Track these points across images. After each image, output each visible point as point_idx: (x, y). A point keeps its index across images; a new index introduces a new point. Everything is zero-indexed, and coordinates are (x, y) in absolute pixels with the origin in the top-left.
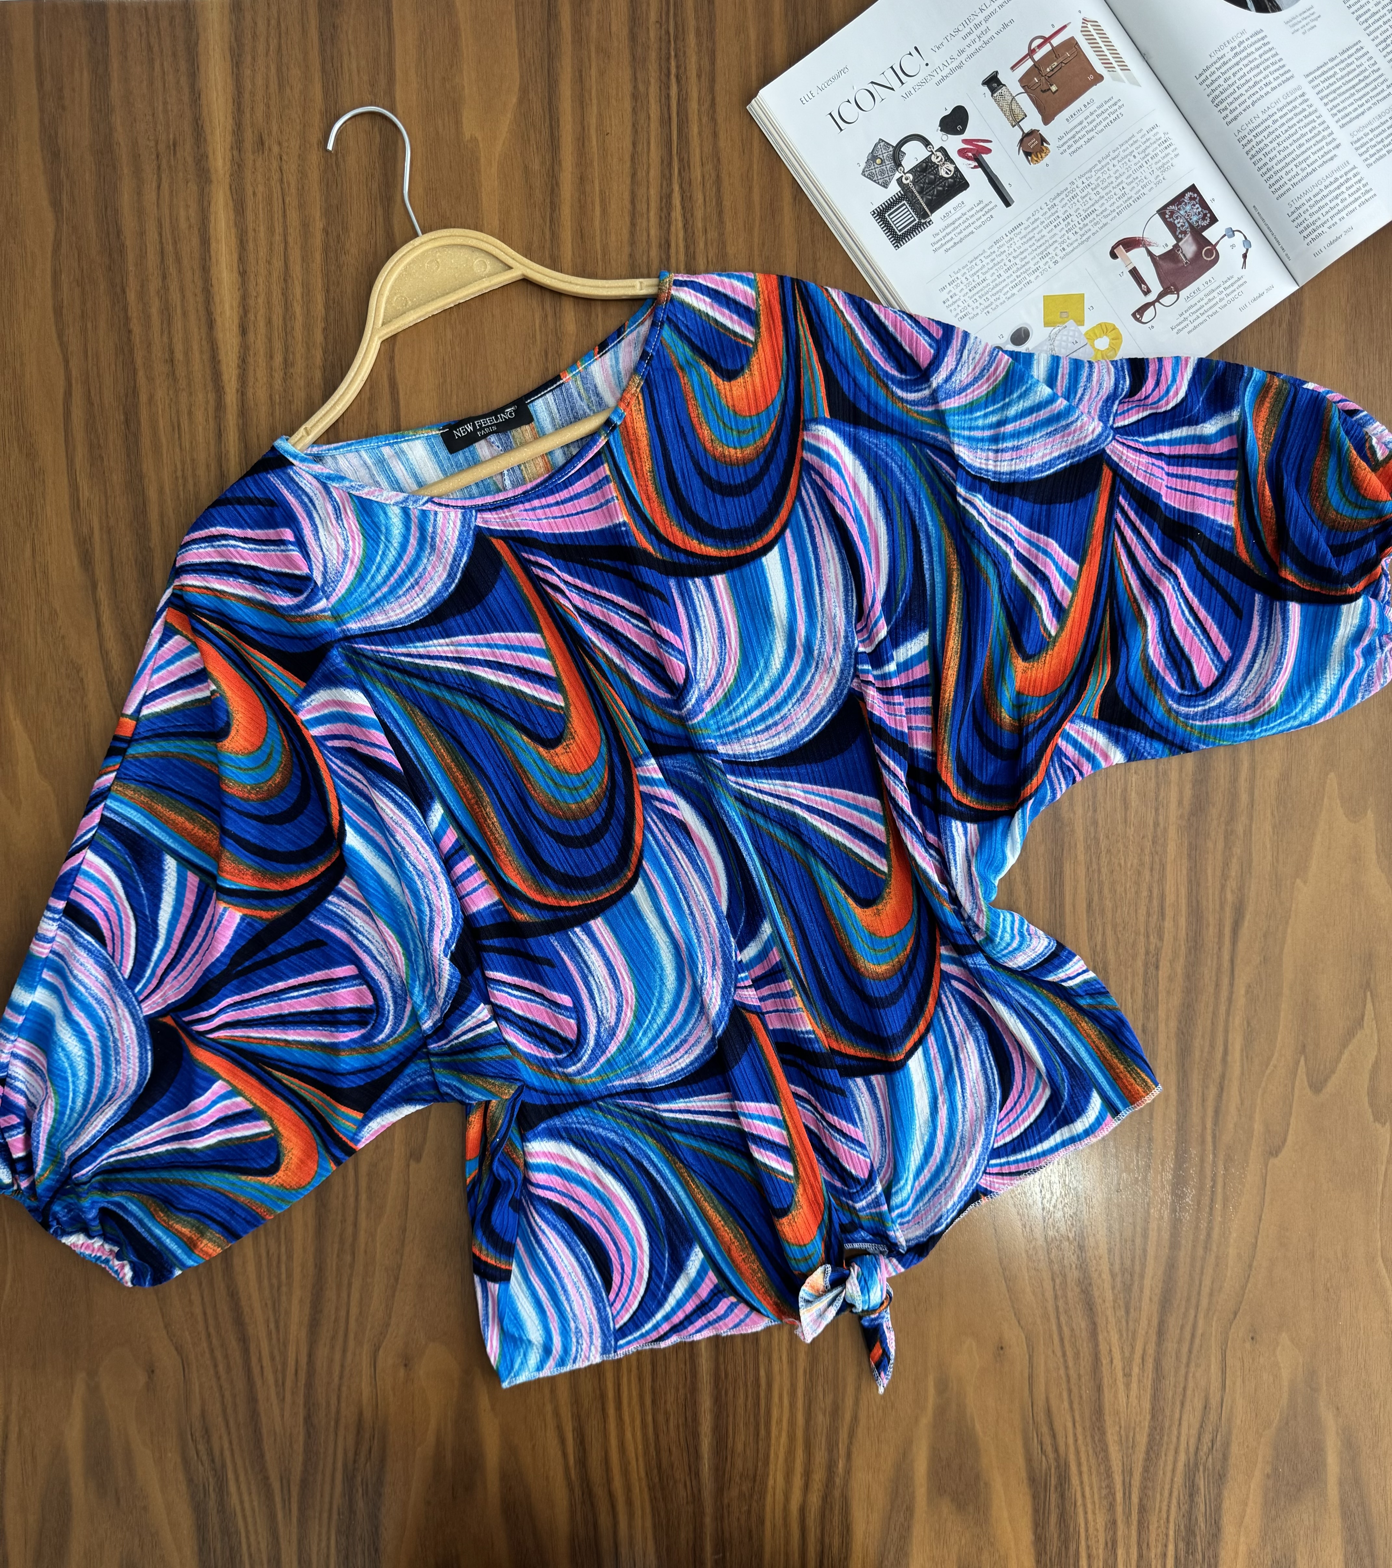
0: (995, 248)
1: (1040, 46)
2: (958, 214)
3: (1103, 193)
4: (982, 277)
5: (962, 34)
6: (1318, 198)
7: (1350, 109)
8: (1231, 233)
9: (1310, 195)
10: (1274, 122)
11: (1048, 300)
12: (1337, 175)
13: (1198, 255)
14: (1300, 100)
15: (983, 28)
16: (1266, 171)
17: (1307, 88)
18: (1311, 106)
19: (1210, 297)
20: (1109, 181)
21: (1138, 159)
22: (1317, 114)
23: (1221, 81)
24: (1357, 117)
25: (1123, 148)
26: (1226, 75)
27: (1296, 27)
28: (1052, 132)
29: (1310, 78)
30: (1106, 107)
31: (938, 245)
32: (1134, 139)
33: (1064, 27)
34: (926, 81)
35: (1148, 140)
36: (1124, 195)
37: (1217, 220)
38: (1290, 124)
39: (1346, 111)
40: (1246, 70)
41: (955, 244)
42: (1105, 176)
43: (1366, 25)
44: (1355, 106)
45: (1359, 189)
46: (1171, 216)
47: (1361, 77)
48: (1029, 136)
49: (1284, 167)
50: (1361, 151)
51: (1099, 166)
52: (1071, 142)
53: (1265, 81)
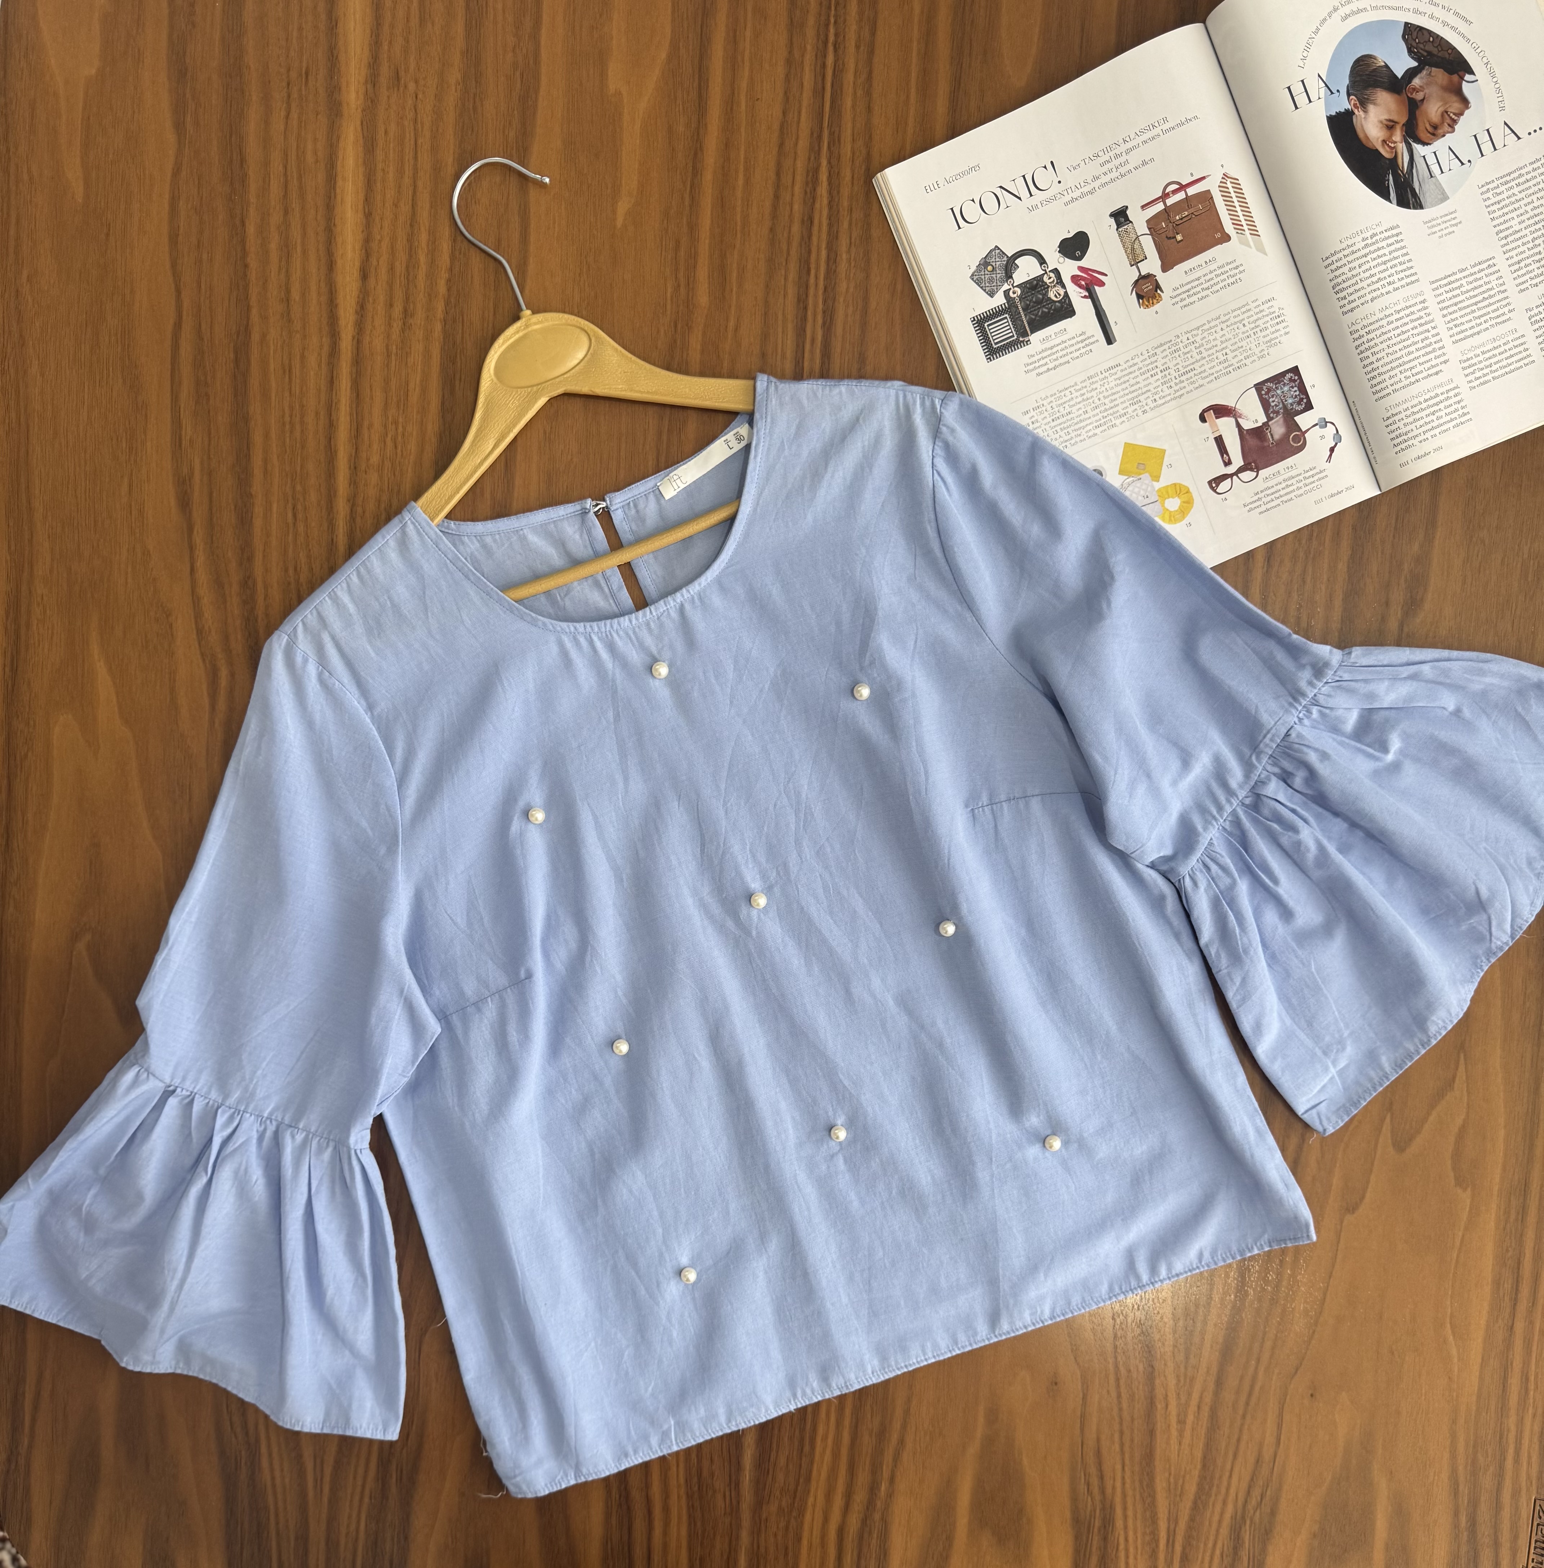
0: (1087, 383)
1: (1175, 192)
2: (1058, 341)
3: (1205, 354)
4: (1068, 409)
5: (1101, 160)
6: (1415, 410)
7: (1467, 326)
8: (1323, 423)
9: (1409, 404)
10: (1389, 323)
11: (1129, 448)
12: (1439, 391)
13: (1285, 437)
15: (1122, 160)
16: (1370, 370)
17: (1429, 295)
18: (1429, 315)
19: (1289, 483)
20: (1214, 343)
21: (1246, 328)
22: (1433, 325)
23: (1345, 269)
24: (1472, 336)
25: (1236, 313)
26: (1352, 265)
27: (1434, 230)
28: (1168, 280)
29: (1435, 285)
30: (1227, 268)
31: (1031, 367)
32: (1248, 307)
33: (1203, 178)
34: (1055, 198)
35: (1261, 311)
36: (1226, 361)
37: (1312, 408)
38: (1404, 329)
39: (1463, 328)
40: (1372, 264)
41: (1048, 370)
42: (1211, 338)
43: (1504, 242)
44: (1473, 323)
45: (1456, 410)
46: (1267, 393)
47: (1486, 295)
48: (1144, 278)
49: (1388, 371)
50: (1467, 371)
51: (1207, 326)
52: (1184, 296)
53: (1388, 280)
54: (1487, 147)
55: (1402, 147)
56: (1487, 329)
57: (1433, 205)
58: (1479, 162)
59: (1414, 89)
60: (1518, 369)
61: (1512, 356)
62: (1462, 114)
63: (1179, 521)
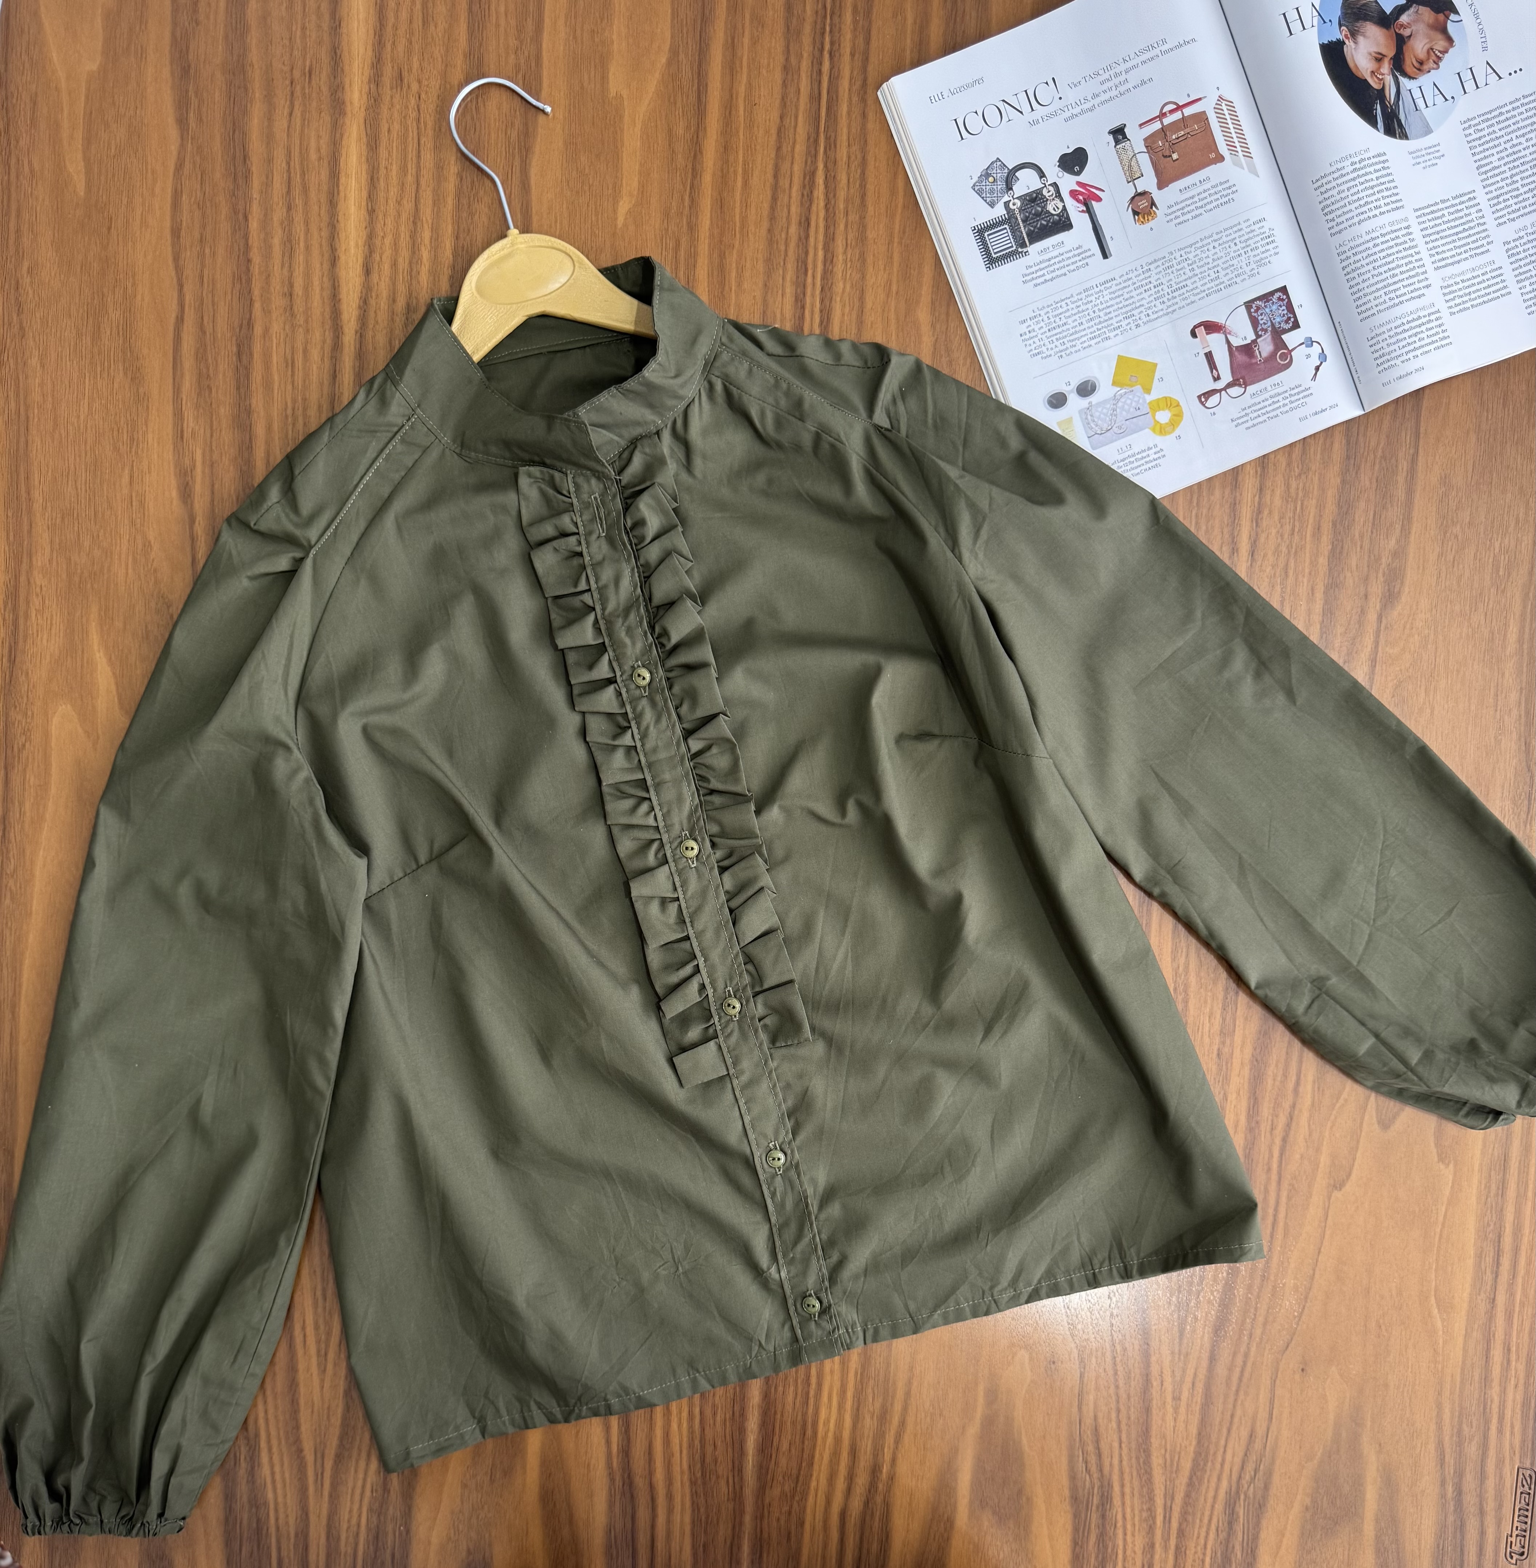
0: (1083, 295)
1: (1172, 112)
2: (1055, 253)
3: (1197, 271)
4: (1064, 321)
5: (1101, 78)
6: (1399, 330)
7: (1448, 254)
8: (1309, 342)
9: (1393, 325)
10: (1375, 246)
11: (1122, 360)
12: (1421, 314)
13: (1273, 355)
15: (1122, 78)
16: (1357, 291)
17: (1413, 222)
18: (1413, 240)
19: (1275, 399)
20: (1206, 261)
21: (1238, 247)
22: (1417, 250)
23: (1335, 192)
24: (1452, 264)
25: (1228, 232)
26: (1342, 188)
27: (1418, 160)
28: (1163, 198)
29: (1419, 213)
30: (1220, 188)
31: (1028, 278)
32: (1239, 227)
33: (1200, 99)
34: (1055, 114)
35: (1253, 231)
36: (1217, 278)
37: (1299, 327)
38: (1389, 252)
39: (1444, 255)
40: (1360, 188)
41: (1046, 281)
42: (1204, 255)
43: (1484, 176)
44: (1454, 252)
45: (1437, 333)
46: (1256, 311)
47: (1466, 227)
48: (1141, 195)
49: (1373, 292)
50: (1448, 298)
51: (1200, 244)
52: (1179, 213)
53: (1375, 204)
54: (1470, 85)
55: (1389, 80)
56: (1467, 259)
57: (1417, 137)
58: (1462, 100)
59: (1402, 26)
60: (1495, 299)
61: (1489, 286)
62: (1446, 52)
63: (1170, 433)
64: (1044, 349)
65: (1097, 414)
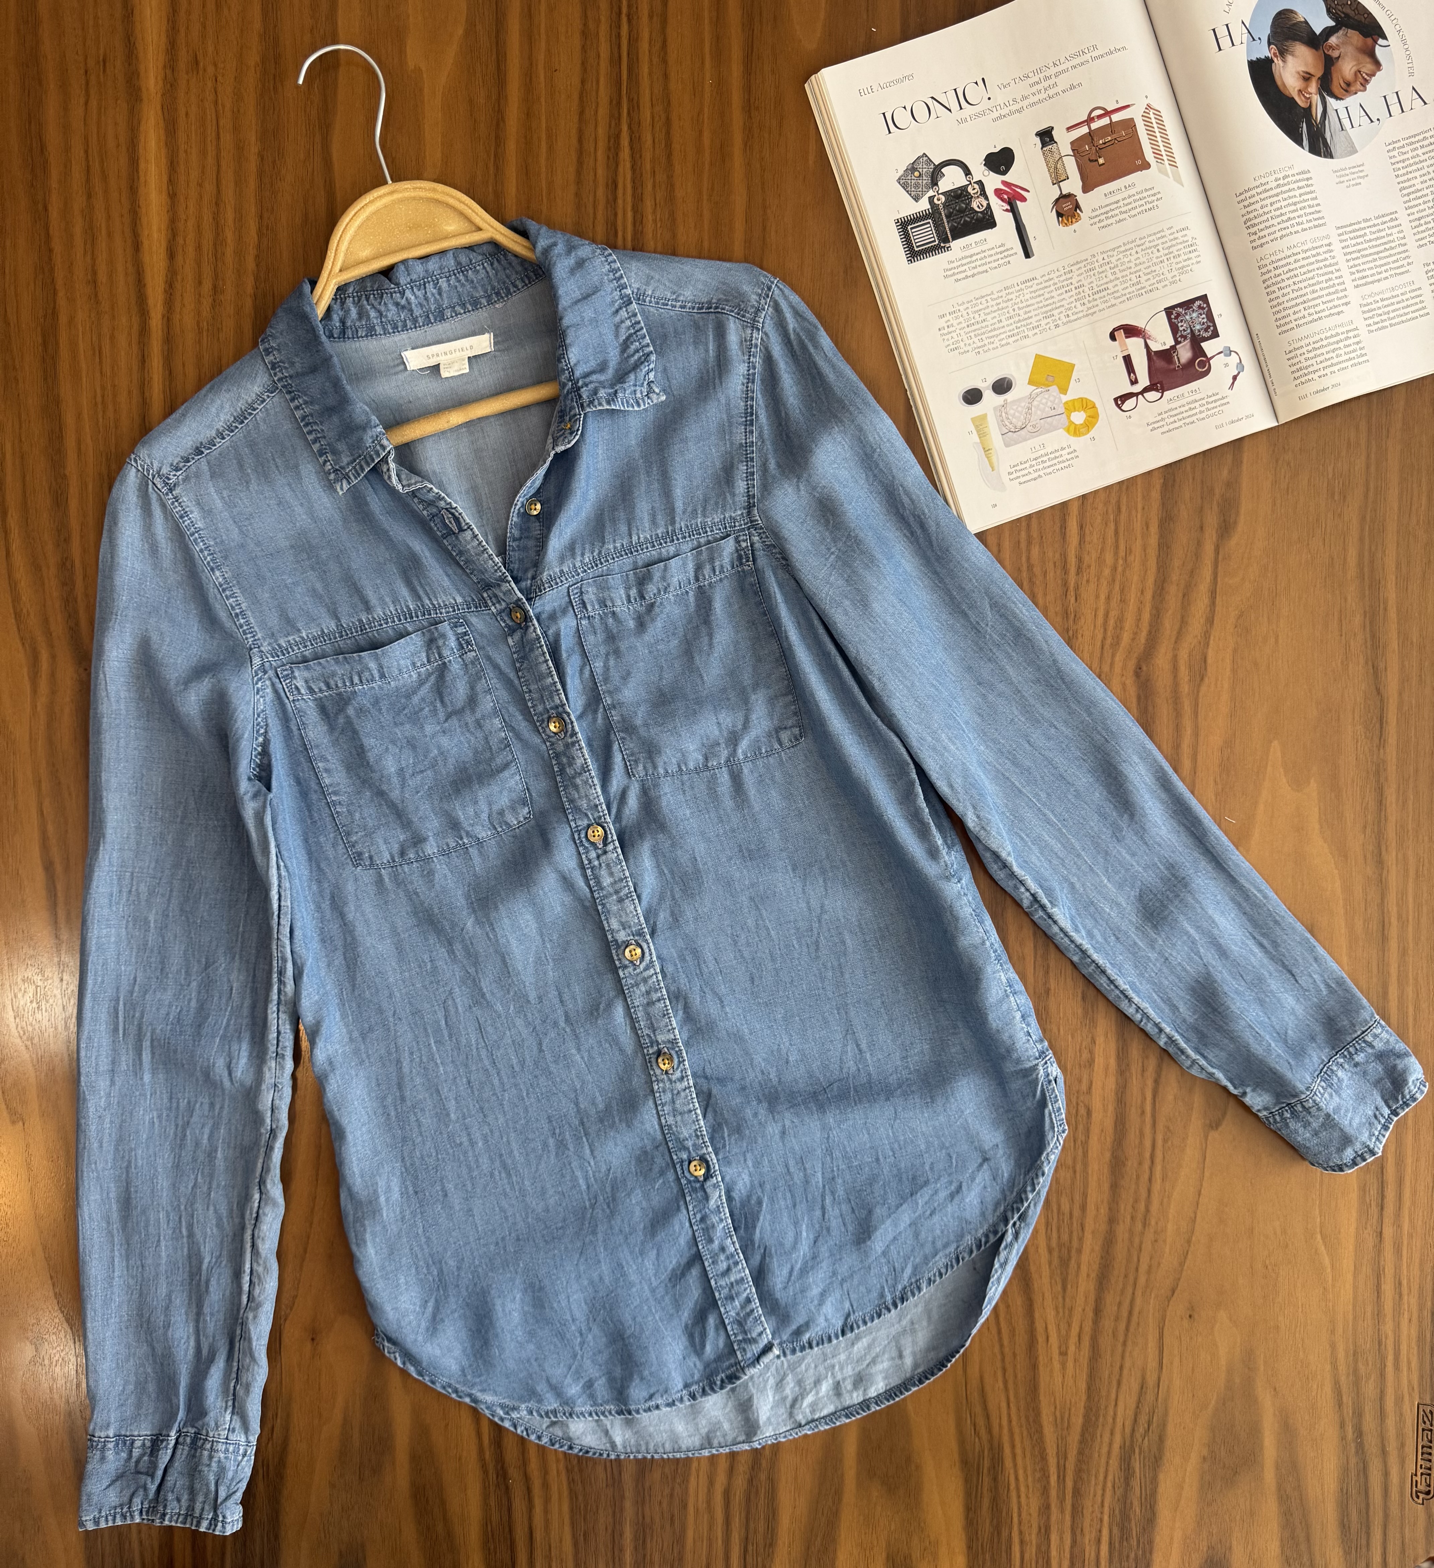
0: (1004, 293)
1: (1100, 117)
2: (978, 250)
3: (1119, 275)
4: (983, 317)
5: (1031, 81)
6: (1317, 345)
7: (1368, 273)
8: (1228, 352)
9: (1310, 341)
10: (1295, 261)
11: (1039, 359)
12: (1340, 330)
13: (1191, 362)
14: (1325, 249)
15: (1051, 82)
16: (1276, 306)
17: (1335, 240)
18: (1334, 258)
19: (1192, 406)
20: (1129, 265)
21: (1161, 253)
22: (1337, 267)
23: (1257, 206)
24: (1372, 282)
25: (1151, 238)
26: (1264, 203)
27: (1342, 179)
28: (1088, 201)
29: (1340, 231)
30: (1145, 194)
31: (949, 273)
32: (1163, 234)
33: (1128, 106)
34: (984, 113)
35: (1176, 239)
36: (1138, 283)
37: (1218, 336)
38: (1310, 268)
39: (1364, 274)
40: (1283, 203)
41: (967, 277)
42: (1126, 260)
43: (1407, 198)
44: (1374, 271)
45: (1354, 351)
46: (1176, 318)
47: (1387, 246)
48: (1065, 197)
49: (1293, 306)
50: (1367, 315)
51: (1123, 249)
52: (1103, 217)
53: (1297, 220)
54: (1395, 109)
55: (1316, 99)
56: (1387, 278)
58: (1387, 122)
59: (1331, 47)
60: (1415, 318)
61: (1408, 306)
63: (1084, 434)
64: (962, 344)
65: (1012, 412)
